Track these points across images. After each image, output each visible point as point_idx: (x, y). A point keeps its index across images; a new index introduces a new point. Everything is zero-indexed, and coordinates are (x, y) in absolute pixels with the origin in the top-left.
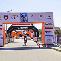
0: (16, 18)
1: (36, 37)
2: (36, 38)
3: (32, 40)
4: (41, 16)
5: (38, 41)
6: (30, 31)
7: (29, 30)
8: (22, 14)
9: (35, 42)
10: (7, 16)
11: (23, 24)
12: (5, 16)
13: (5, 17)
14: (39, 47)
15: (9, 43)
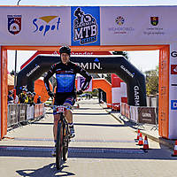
0: (53, 27)
2: (134, 110)
3: (117, 115)
4: (155, 21)
5: (141, 121)
6: (108, 78)
9: (130, 124)
10: (18, 20)
13: (9, 25)
15: (23, 124)
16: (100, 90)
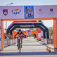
1: (45, 38)
2: (46, 40)
3: (40, 42)
4: (52, 10)
5: (48, 43)
7: (36, 29)
8: (27, 7)
9: (44, 44)
11: (28, 22)
12: (4, 10)
14: (50, 51)
15: (9, 46)
16: (34, 34)
